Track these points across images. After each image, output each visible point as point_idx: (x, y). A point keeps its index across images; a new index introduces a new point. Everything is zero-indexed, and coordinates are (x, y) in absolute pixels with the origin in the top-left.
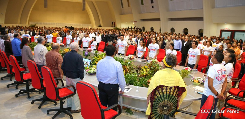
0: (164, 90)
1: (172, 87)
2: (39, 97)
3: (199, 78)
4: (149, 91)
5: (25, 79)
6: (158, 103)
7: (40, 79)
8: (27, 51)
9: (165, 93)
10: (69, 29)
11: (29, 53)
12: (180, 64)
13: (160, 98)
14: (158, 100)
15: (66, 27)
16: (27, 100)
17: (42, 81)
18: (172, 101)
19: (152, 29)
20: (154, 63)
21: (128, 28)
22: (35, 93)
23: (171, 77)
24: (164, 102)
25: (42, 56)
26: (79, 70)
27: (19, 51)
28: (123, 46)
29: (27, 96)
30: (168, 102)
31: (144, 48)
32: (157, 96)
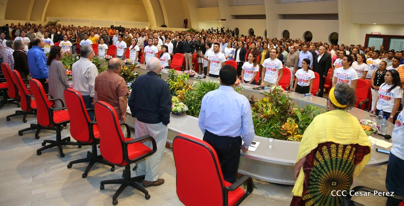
0: (333, 151)
1: (347, 145)
2: (80, 154)
3: (370, 121)
4: (302, 152)
5: (56, 122)
6: (321, 174)
7: (89, 123)
8: (58, 71)
9: (334, 155)
10: (117, 31)
11: (61, 74)
12: (319, 93)
13: (324, 166)
14: (320, 169)
15: (112, 27)
16: (59, 160)
17: (91, 126)
18: (347, 172)
19: (252, 32)
20: (279, 92)
21: (212, 29)
22: (71, 146)
23: (346, 126)
24: (332, 173)
25: (88, 79)
26: (162, 108)
27: (41, 69)
28: (219, 62)
29: (57, 153)
30: (339, 173)
31: (255, 65)
32: (318, 161)
